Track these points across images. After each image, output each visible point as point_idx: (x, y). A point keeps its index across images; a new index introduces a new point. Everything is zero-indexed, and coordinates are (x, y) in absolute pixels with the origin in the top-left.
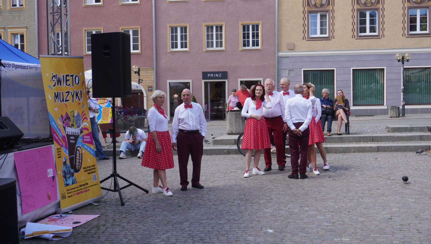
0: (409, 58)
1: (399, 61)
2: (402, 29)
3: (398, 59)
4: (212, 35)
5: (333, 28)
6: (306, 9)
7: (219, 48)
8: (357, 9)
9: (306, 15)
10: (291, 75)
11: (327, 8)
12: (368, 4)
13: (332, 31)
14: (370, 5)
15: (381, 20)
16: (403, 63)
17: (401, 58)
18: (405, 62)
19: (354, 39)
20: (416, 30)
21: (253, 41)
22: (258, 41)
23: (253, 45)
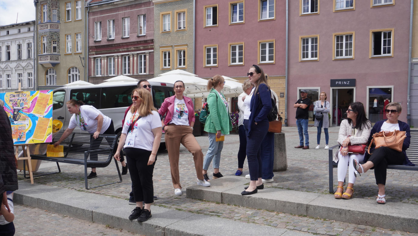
4: (342, 44)
7: (348, 57)
21: (384, 49)
22: (389, 49)
23: (384, 52)
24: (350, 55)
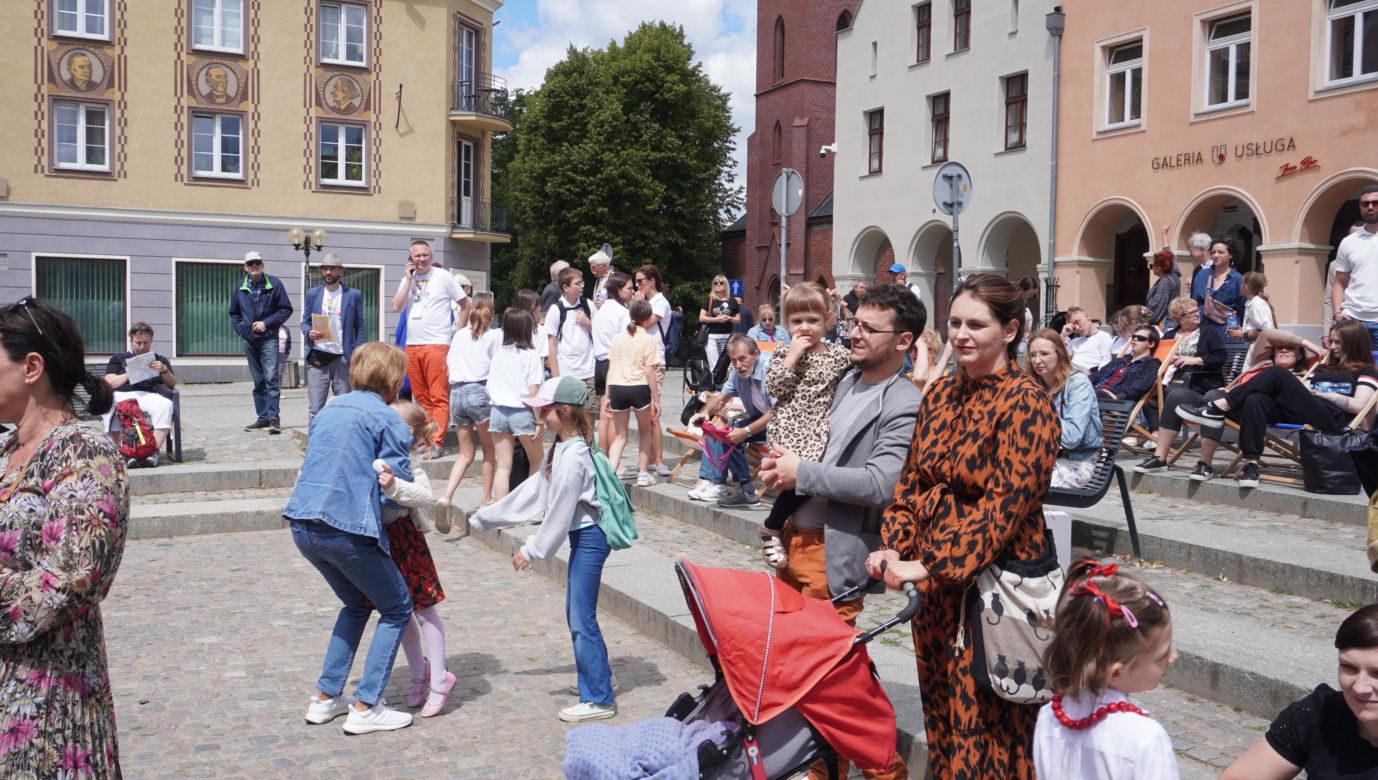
0: (324, 242)
1: (297, 247)
2: (302, 170)
3: (297, 242)
5: (123, 150)
6: (45, 89)
8: (189, 108)
9: (45, 107)
11: (107, 96)
12: (218, 97)
13: (120, 157)
14: (222, 100)
15: (251, 142)
16: (307, 254)
17: (303, 239)
18: (312, 251)
19: (180, 184)
20: (336, 177)
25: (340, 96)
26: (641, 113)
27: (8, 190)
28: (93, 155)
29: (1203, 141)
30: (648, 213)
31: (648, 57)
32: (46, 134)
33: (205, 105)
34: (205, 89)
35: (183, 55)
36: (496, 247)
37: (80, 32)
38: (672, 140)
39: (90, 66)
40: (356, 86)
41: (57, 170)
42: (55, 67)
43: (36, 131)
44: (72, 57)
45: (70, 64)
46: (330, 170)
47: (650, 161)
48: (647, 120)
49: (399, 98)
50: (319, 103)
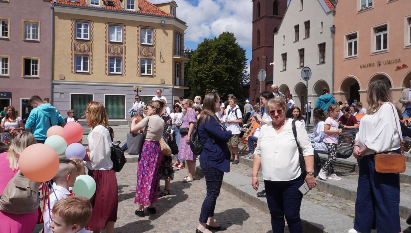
0: (141, 90)
1: (135, 91)
2: (136, 71)
5: (92, 67)
6: (73, 52)
7: (5, 75)
8: (108, 56)
9: (73, 57)
10: (61, 97)
11: (88, 54)
13: (92, 69)
14: (117, 54)
15: (124, 65)
17: (136, 89)
19: (106, 75)
20: (145, 73)
21: (33, 72)
22: (36, 72)
23: (33, 74)
24: (6, 73)
25: (146, 52)
26: (222, 55)
27: (64, 78)
28: (85, 69)
29: (375, 60)
30: (224, 81)
31: (224, 41)
32: (74, 63)
33: (112, 55)
34: (112, 51)
35: (107, 43)
36: (185, 90)
37: (82, 38)
38: (230, 62)
39: (84, 46)
40: (150, 50)
41: (76, 72)
42: (76, 47)
43: (71, 63)
44: (80, 44)
45: (80, 46)
46: (143, 71)
47: (225, 68)
48: (224, 57)
49: (161, 53)
50: (140, 54)
